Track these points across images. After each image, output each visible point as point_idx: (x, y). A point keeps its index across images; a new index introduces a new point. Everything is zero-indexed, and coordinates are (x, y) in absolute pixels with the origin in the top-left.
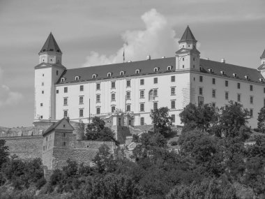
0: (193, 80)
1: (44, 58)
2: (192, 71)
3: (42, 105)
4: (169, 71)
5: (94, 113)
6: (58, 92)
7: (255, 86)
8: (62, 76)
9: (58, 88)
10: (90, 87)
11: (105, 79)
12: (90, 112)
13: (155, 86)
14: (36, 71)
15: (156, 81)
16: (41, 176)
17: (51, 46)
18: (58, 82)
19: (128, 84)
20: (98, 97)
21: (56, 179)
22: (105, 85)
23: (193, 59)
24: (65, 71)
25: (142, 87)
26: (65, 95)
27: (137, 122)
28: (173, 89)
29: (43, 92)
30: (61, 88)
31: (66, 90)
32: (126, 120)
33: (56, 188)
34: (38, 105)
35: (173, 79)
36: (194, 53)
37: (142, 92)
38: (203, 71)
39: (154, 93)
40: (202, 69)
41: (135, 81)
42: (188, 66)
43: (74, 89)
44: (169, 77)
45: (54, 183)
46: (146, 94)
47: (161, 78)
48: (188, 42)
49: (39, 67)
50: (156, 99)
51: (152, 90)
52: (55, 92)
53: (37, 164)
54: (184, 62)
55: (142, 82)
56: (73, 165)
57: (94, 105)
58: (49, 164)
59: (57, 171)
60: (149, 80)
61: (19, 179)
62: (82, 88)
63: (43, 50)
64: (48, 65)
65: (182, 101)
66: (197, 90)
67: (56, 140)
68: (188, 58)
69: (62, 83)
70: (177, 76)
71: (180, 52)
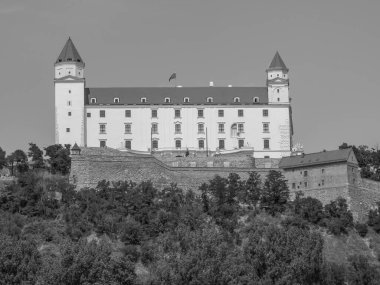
2: (290, 105)
3: (68, 130)
4: (256, 103)
6: (89, 115)
9: (89, 110)
10: (141, 115)
13: (240, 120)
14: (58, 84)
15: (241, 113)
19: (201, 114)
20: (154, 126)
22: (166, 112)
25: (221, 120)
26: (103, 120)
28: (266, 126)
29: (70, 114)
30: (95, 111)
31: (102, 114)
35: (266, 113)
37: (221, 126)
39: (238, 127)
41: (211, 112)
42: (286, 100)
43: (116, 115)
44: (259, 110)
46: (227, 128)
47: (247, 110)
49: (62, 80)
50: (242, 136)
51: (235, 125)
52: (86, 114)
54: (279, 94)
55: (221, 113)
57: (148, 136)
60: (231, 113)
63: (68, 59)
65: (280, 140)
68: (285, 90)
69: (94, 104)
70: (271, 110)
71: (273, 81)
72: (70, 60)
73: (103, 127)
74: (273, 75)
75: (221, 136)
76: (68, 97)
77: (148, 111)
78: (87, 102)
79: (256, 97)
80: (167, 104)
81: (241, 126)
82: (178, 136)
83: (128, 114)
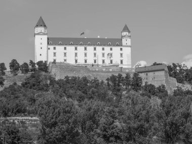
3: (41, 55)
4: (117, 45)
6: (49, 49)
9: (49, 47)
10: (71, 49)
13: (111, 52)
15: (111, 49)
19: (95, 49)
20: (76, 54)
22: (81, 48)
25: (103, 52)
26: (55, 51)
28: (121, 54)
29: (41, 48)
30: (51, 47)
31: (55, 48)
35: (121, 49)
37: (103, 54)
41: (99, 48)
42: (130, 44)
43: (60, 49)
44: (119, 48)
47: (114, 48)
49: (38, 34)
50: (112, 58)
51: (109, 54)
54: (127, 42)
55: (103, 49)
57: (74, 58)
60: (107, 49)
64: (44, 34)
68: (129, 40)
69: (51, 44)
70: (123, 48)
71: (124, 36)
72: (41, 25)
73: (55, 54)
74: (124, 34)
75: (103, 58)
76: (40, 41)
77: (73, 47)
78: (48, 44)
79: (117, 43)
80: (81, 45)
81: (111, 54)
82: (86, 58)
83: (65, 49)
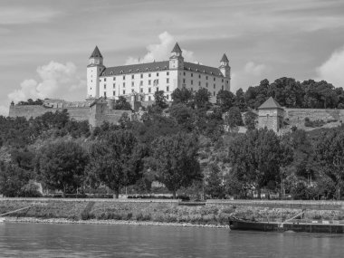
0: (179, 74)
1: (93, 61)
2: (179, 69)
3: (91, 89)
4: (164, 70)
5: (121, 94)
7: (217, 78)
8: (103, 72)
9: (100, 79)
10: (119, 78)
11: (129, 73)
12: (119, 93)
13: (157, 78)
14: (88, 69)
15: (158, 75)
16: (88, 130)
17: (97, 54)
18: (101, 75)
19: (142, 76)
20: (124, 84)
21: (97, 132)
22: (128, 77)
23: (180, 62)
24: (105, 69)
25: (150, 78)
26: (105, 83)
27: (146, 99)
28: (168, 80)
29: (92, 81)
30: (102, 79)
31: (105, 80)
32: (139, 97)
33: (97, 138)
34: (89, 88)
35: (168, 74)
36: (180, 58)
37: (150, 81)
38: (185, 69)
39: (156, 82)
40: (185, 68)
41: (146, 75)
42: (176, 66)
43: (110, 79)
44: (165, 72)
45: (95, 135)
46: (152, 82)
47: (160, 73)
48: (177, 52)
49: (89, 66)
50: (158, 86)
51: (155, 80)
52: (99, 81)
53: (86, 124)
54: (174, 64)
55: (150, 76)
56: (107, 124)
57: (122, 89)
58: (93, 123)
59: (97, 128)
60: (154, 74)
61: (75, 132)
62: (114, 79)
63: (92, 56)
64: (95, 65)
65: (173, 86)
66: (181, 80)
67: (97, 109)
68: (177, 61)
71: (172, 58)
73: (105, 86)
75: (150, 86)
77: (122, 77)
80: (138, 72)
